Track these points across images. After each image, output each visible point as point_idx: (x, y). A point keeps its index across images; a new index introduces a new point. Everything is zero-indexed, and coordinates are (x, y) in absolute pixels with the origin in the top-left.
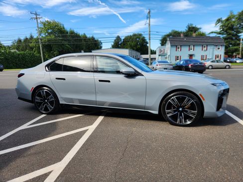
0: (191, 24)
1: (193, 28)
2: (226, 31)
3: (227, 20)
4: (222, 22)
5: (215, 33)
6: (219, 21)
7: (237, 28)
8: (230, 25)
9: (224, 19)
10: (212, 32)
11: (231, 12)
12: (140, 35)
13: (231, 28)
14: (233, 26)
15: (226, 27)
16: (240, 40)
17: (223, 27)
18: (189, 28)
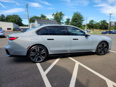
0: (43, 14)
1: (44, 16)
2: (56, 19)
3: (56, 14)
4: (54, 15)
5: (52, 19)
6: (53, 14)
7: (60, 18)
8: (57, 17)
9: (55, 14)
10: (51, 19)
11: (57, 12)
12: (17, 16)
13: (58, 18)
14: (58, 17)
15: (56, 17)
16: (61, 23)
17: (55, 17)
18: (42, 16)
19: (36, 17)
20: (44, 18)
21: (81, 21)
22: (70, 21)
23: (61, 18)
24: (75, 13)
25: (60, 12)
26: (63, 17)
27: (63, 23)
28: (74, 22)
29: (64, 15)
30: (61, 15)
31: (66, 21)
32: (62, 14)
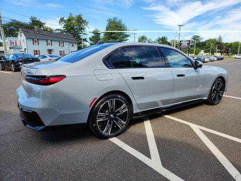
0: (35, 18)
1: (38, 22)
2: (69, 31)
3: (69, 20)
6: (62, 20)
7: (77, 29)
8: (72, 25)
9: (65, 19)
10: (58, 30)
11: (71, 14)
13: (73, 28)
14: (74, 26)
15: (69, 26)
16: (81, 39)
17: (66, 26)
18: (33, 21)
19: (18, 22)
20: (40, 27)
21: (123, 37)
22: (102, 36)
23: (82, 29)
24: (110, 21)
25: (78, 15)
26: (86, 27)
27: (85, 40)
28: (109, 39)
29: (88, 23)
30: (81, 22)
31: (92, 37)
32: (81, 19)
